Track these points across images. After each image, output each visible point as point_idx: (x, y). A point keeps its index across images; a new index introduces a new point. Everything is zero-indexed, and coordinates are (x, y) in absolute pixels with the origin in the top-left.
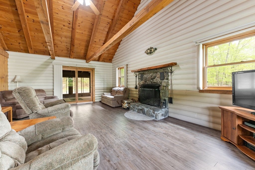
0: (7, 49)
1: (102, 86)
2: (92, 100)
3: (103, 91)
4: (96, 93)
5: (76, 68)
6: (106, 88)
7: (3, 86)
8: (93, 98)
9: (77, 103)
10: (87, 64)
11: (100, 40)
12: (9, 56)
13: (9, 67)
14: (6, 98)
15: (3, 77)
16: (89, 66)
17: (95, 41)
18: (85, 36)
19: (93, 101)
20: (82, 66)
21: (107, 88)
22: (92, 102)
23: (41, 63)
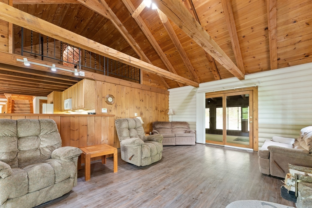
0: (169, 88)
1: (280, 122)
2: (252, 146)
3: (280, 131)
4: (260, 135)
5: (223, 92)
6: (292, 125)
7: (162, 118)
8: (254, 142)
9: (225, 146)
10: (241, 82)
11: (252, 28)
12: (170, 93)
13: (169, 102)
14: (155, 127)
15: (163, 111)
16: (245, 84)
17: (243, 35)
18: (221, 39)
19: (253, 148)
20: (232, 88)
21: (296, 125)
22: (252, 150)
23: (187, 94)
